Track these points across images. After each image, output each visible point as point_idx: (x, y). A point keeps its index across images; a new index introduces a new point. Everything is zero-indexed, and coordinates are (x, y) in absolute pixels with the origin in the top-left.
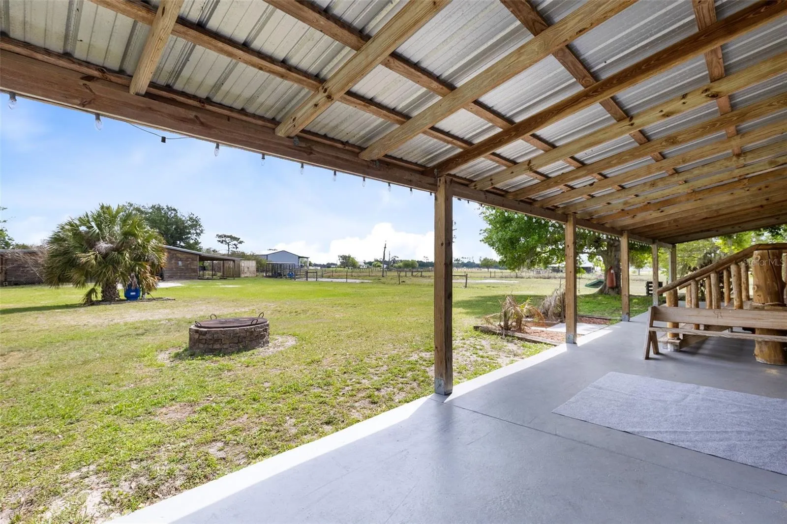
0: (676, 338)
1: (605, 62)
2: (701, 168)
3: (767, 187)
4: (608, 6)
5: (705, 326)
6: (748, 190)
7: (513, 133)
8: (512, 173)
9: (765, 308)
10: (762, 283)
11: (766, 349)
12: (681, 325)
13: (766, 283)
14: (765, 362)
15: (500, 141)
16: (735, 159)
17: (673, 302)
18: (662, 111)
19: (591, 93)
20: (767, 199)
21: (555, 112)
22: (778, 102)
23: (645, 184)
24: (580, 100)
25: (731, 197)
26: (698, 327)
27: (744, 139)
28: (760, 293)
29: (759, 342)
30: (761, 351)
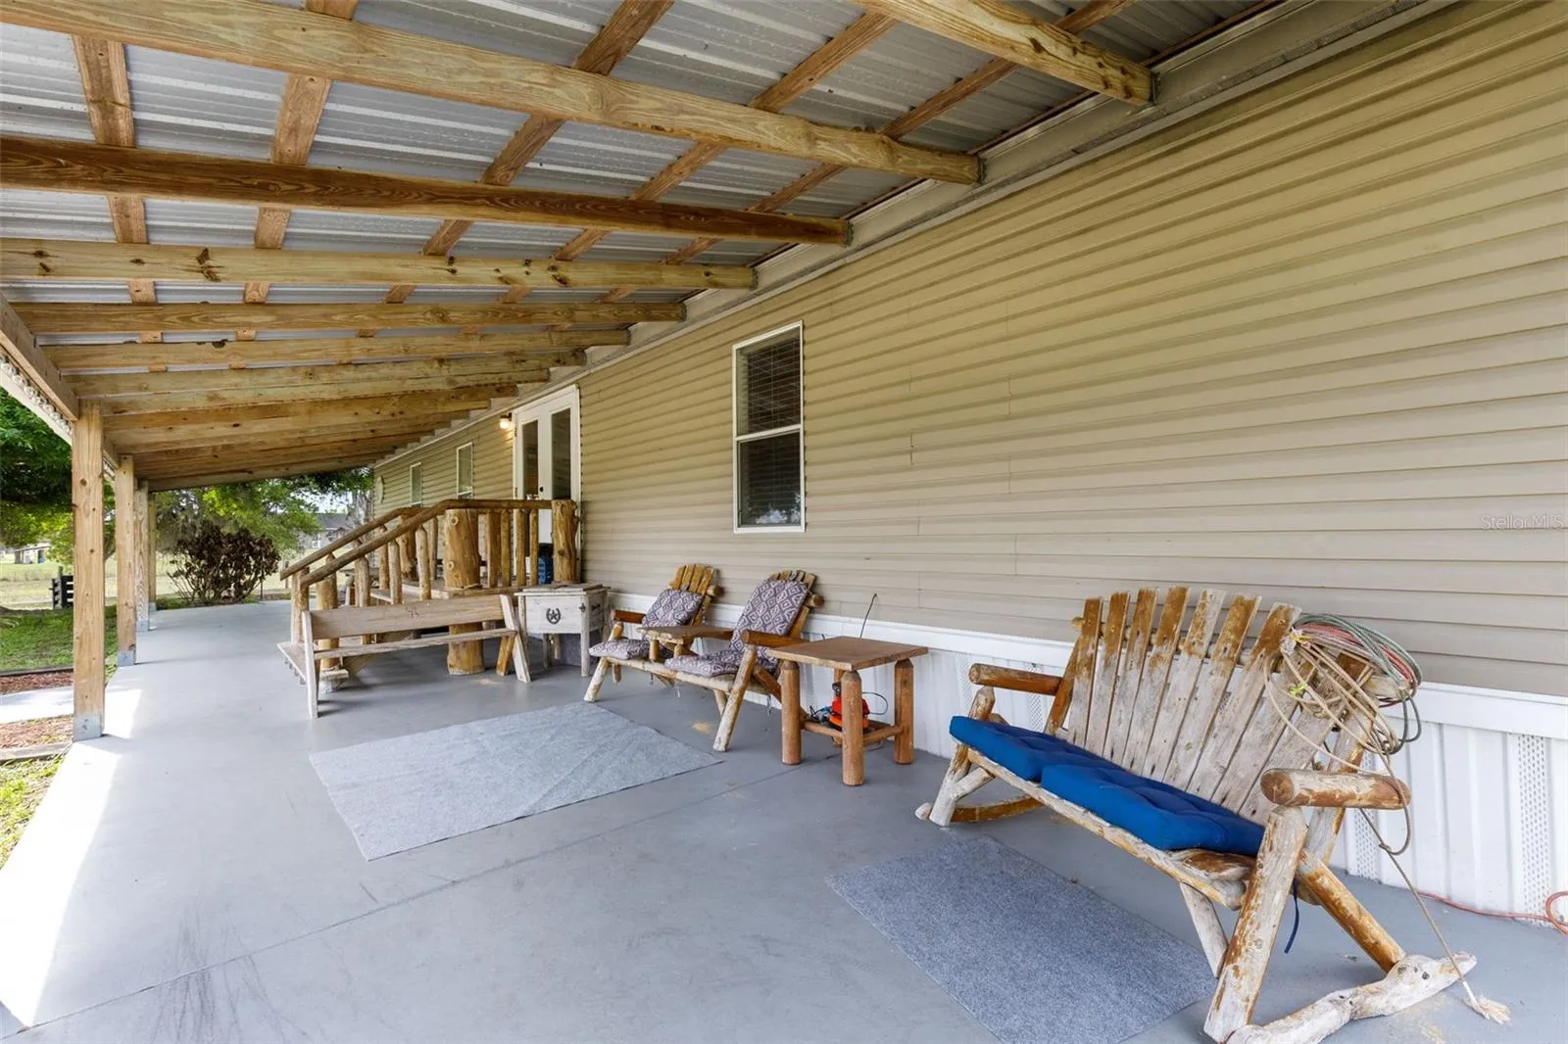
0: (336, 667)
1: (541, 165)
2: (391, 365)
3: (401, 413)
4: (694, 120)
5: (378, 635)
6: (378, 413)
7: (312, 189)
8: (138, 261)
9: (466, 593)
10: (459, 558)
11: (464, 655)
12: (342, 643)
13: (463, 558)
14: (464, 673)
15: (264, 187)
16: (436, 365)
17: (330, 601)
18: (498, 270)
19: (497, 199)
20: (373, 431)
21: (426, 196)
22: (563, 313)
23: (294, 369)
24: (478, 201)
25: (354, 420)
26: (369, 638)
27: (484, 343)
28: (458, 572)
29: (456, 646)
30: (458, 658)
